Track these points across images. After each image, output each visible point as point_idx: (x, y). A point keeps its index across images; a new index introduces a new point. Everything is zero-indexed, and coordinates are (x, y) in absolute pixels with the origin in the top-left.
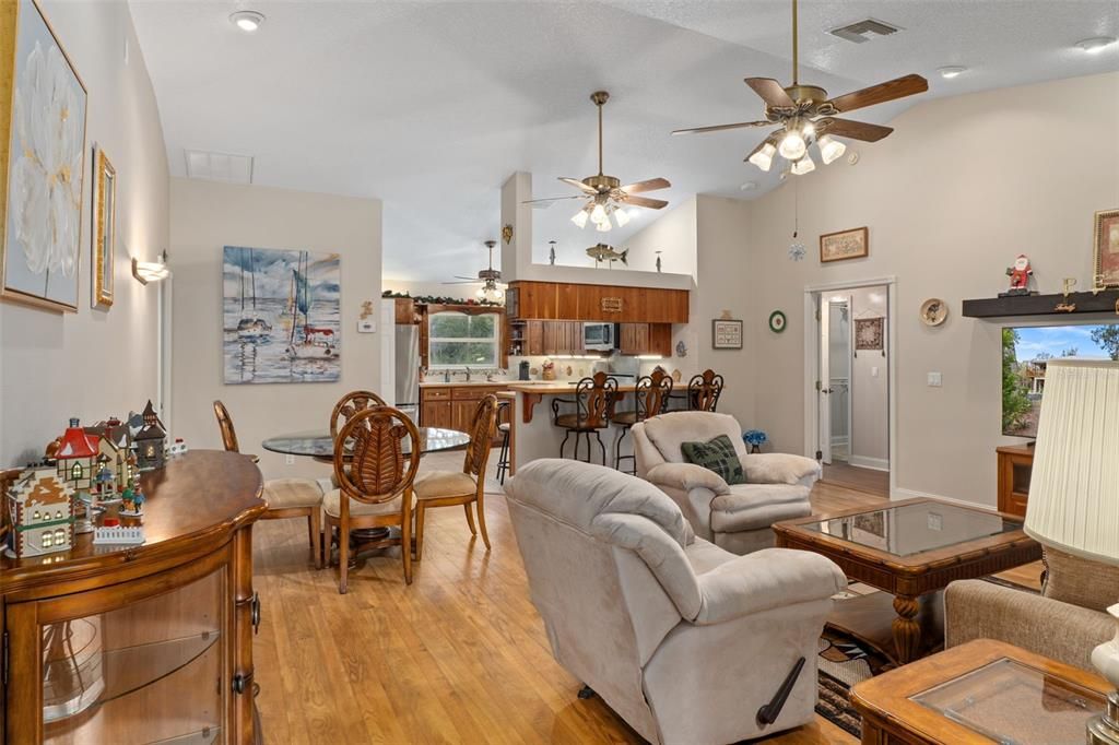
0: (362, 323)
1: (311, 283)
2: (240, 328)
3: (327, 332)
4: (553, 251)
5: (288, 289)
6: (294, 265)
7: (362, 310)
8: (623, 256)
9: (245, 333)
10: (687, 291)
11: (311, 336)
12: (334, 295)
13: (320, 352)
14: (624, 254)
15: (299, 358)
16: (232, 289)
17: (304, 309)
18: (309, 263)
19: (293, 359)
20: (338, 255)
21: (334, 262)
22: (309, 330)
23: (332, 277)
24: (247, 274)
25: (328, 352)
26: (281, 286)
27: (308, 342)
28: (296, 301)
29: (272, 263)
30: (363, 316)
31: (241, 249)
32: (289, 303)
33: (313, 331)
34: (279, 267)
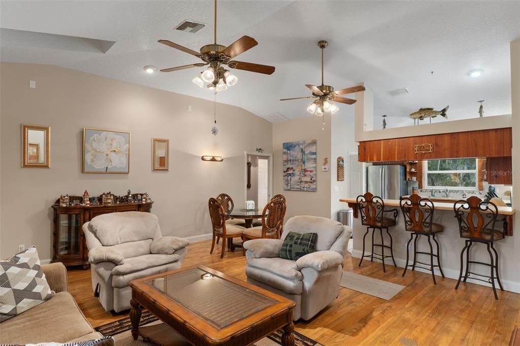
0: (323, 167)
1: (306, 153)
2: (287, 171)
3: (311, 171)
4: (384, 121)
5: (299, 156)
6: (301, 146)
7: (324, 161)
8: (443, 113)
9: (288, 172)
10: (511, 128)
11: (306, 173)
12: (314, 156)
13: (308, 179)
14: (444, 110)
15: (303, 182)
16: (285, 157)
17: (304, 163)
18: (306, 144)
19: (301, 182)
20: (316, 140)
21: (314, 143)
22: (305, 171)
23: (313, 149)
24: (289, 152)
25: (311, 179)
26: (297, 155)
27: (305, 176)
28: (302, 160)
29: (295, 147)
30: (325, 164)
31: (287, 143)
32: (300, 161)
33: (307, 171)
34: (297, 148)
